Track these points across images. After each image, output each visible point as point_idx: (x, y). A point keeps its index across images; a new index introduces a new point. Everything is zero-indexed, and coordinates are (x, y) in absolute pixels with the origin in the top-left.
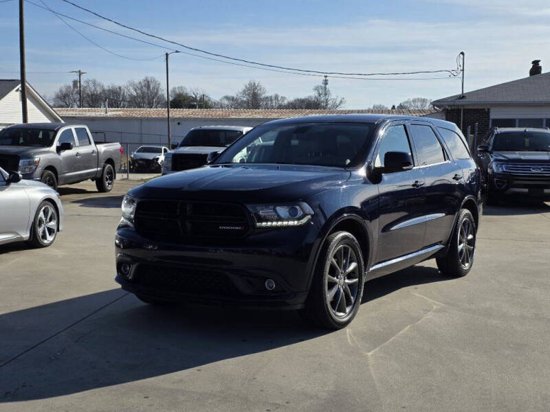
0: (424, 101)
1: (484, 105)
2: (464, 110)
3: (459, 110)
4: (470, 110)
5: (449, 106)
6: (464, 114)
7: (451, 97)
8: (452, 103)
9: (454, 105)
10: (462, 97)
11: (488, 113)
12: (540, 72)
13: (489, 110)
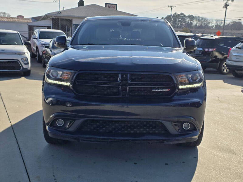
0: (4, 13)
1: (70, 17)
2: (61, 19)
3: (58, 19)
4: (64, 19)
5: (55, 16)
6: (61, 21)
7: (55, 12)
8: (56, 15)
9: (57, 17)
10: (60, 12)
11: (72, 21)
12: (83, 5)
13: (72, 20)
